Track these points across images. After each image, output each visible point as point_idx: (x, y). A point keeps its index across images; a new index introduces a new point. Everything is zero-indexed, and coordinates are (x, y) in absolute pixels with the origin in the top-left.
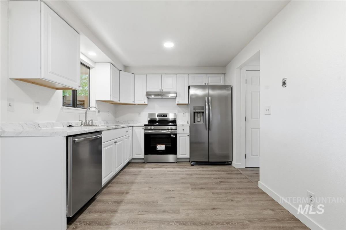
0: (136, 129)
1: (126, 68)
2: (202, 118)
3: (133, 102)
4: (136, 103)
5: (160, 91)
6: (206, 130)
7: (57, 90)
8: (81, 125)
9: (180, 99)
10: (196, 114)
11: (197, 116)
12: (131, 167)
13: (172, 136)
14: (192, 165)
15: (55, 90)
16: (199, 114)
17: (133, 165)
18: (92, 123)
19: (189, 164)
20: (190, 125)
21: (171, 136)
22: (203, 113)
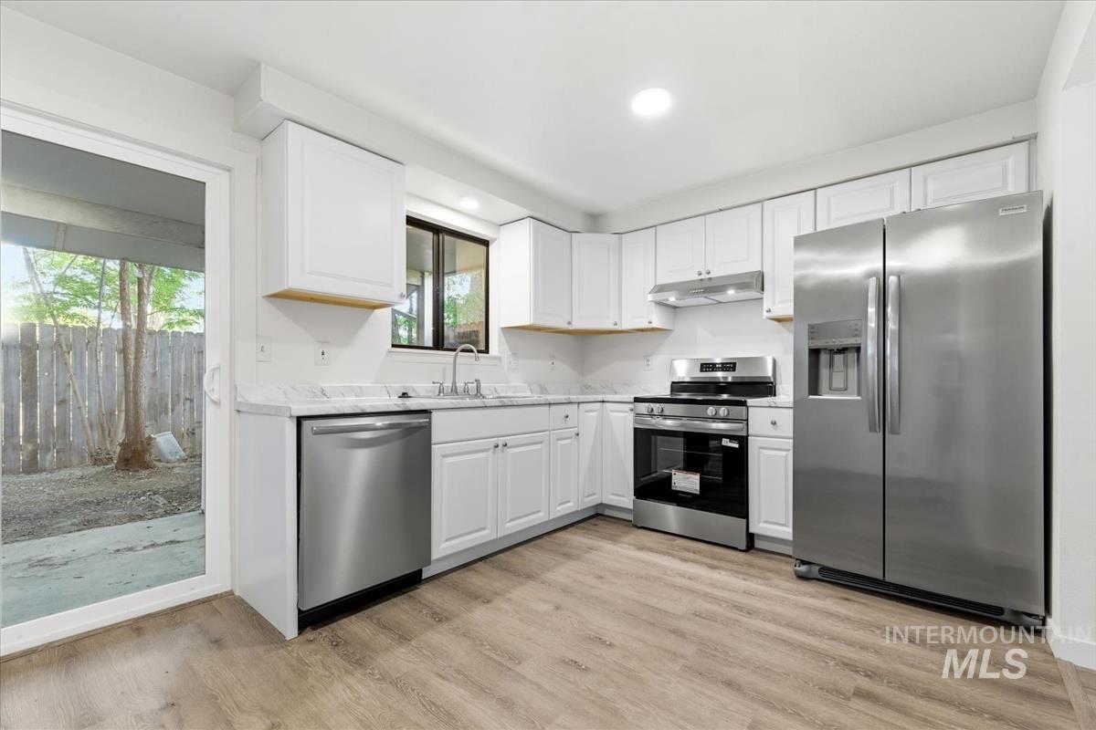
0: (612, 411)
1: (594, 221)
2: (853, 373)
3: (616, 324)
4: (625, 326)
5: (702, 277)
6: (872, 429)
7: (376, 311)
8: (440, 392)
9: (778, 299)
10: (824, 358)
11: (831, 365)
12: (589, 530)
13: (726, 442)
14: (802, 577)
15: (370, 310)
16: (838, 358)
17: (596, 525)
18: (478, 388)
19: (790, 568)
20: (794, 402)
21: (723, 444)
22: (858, 349)
